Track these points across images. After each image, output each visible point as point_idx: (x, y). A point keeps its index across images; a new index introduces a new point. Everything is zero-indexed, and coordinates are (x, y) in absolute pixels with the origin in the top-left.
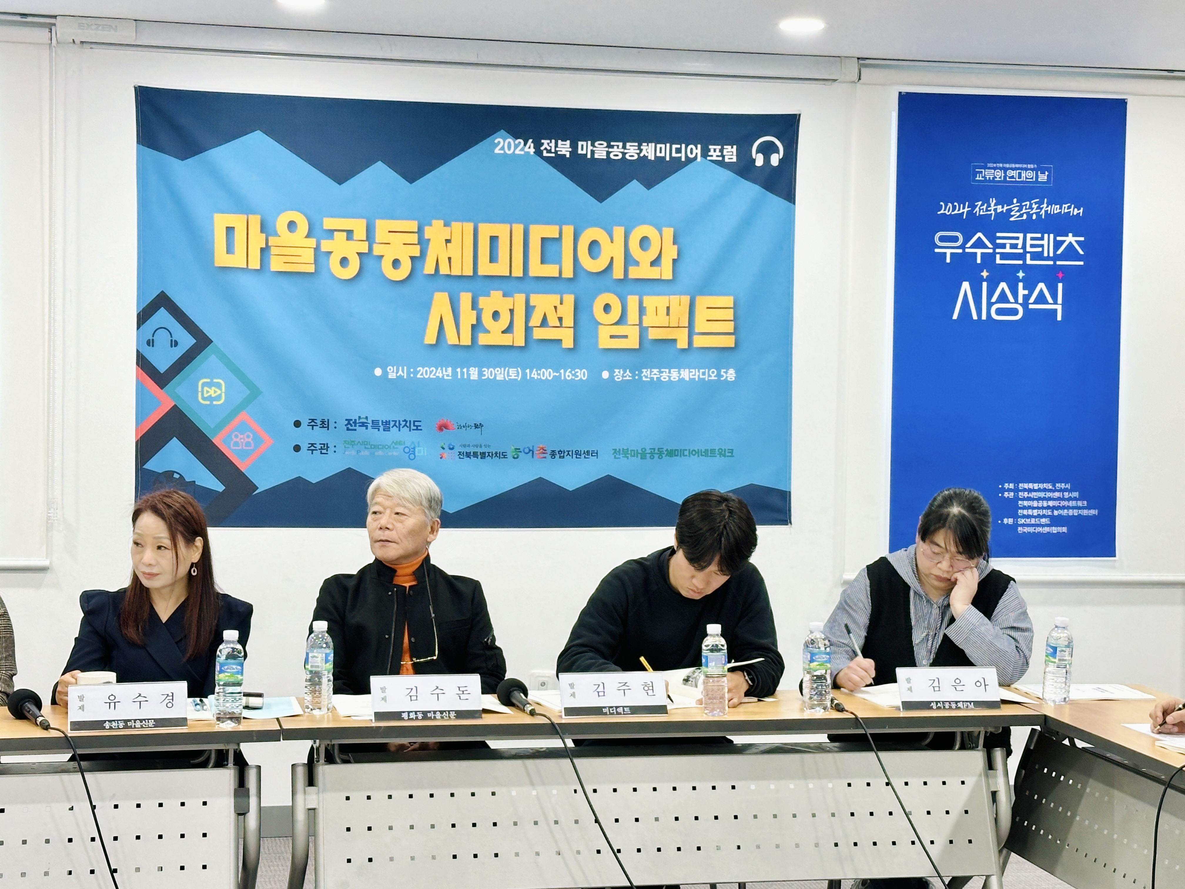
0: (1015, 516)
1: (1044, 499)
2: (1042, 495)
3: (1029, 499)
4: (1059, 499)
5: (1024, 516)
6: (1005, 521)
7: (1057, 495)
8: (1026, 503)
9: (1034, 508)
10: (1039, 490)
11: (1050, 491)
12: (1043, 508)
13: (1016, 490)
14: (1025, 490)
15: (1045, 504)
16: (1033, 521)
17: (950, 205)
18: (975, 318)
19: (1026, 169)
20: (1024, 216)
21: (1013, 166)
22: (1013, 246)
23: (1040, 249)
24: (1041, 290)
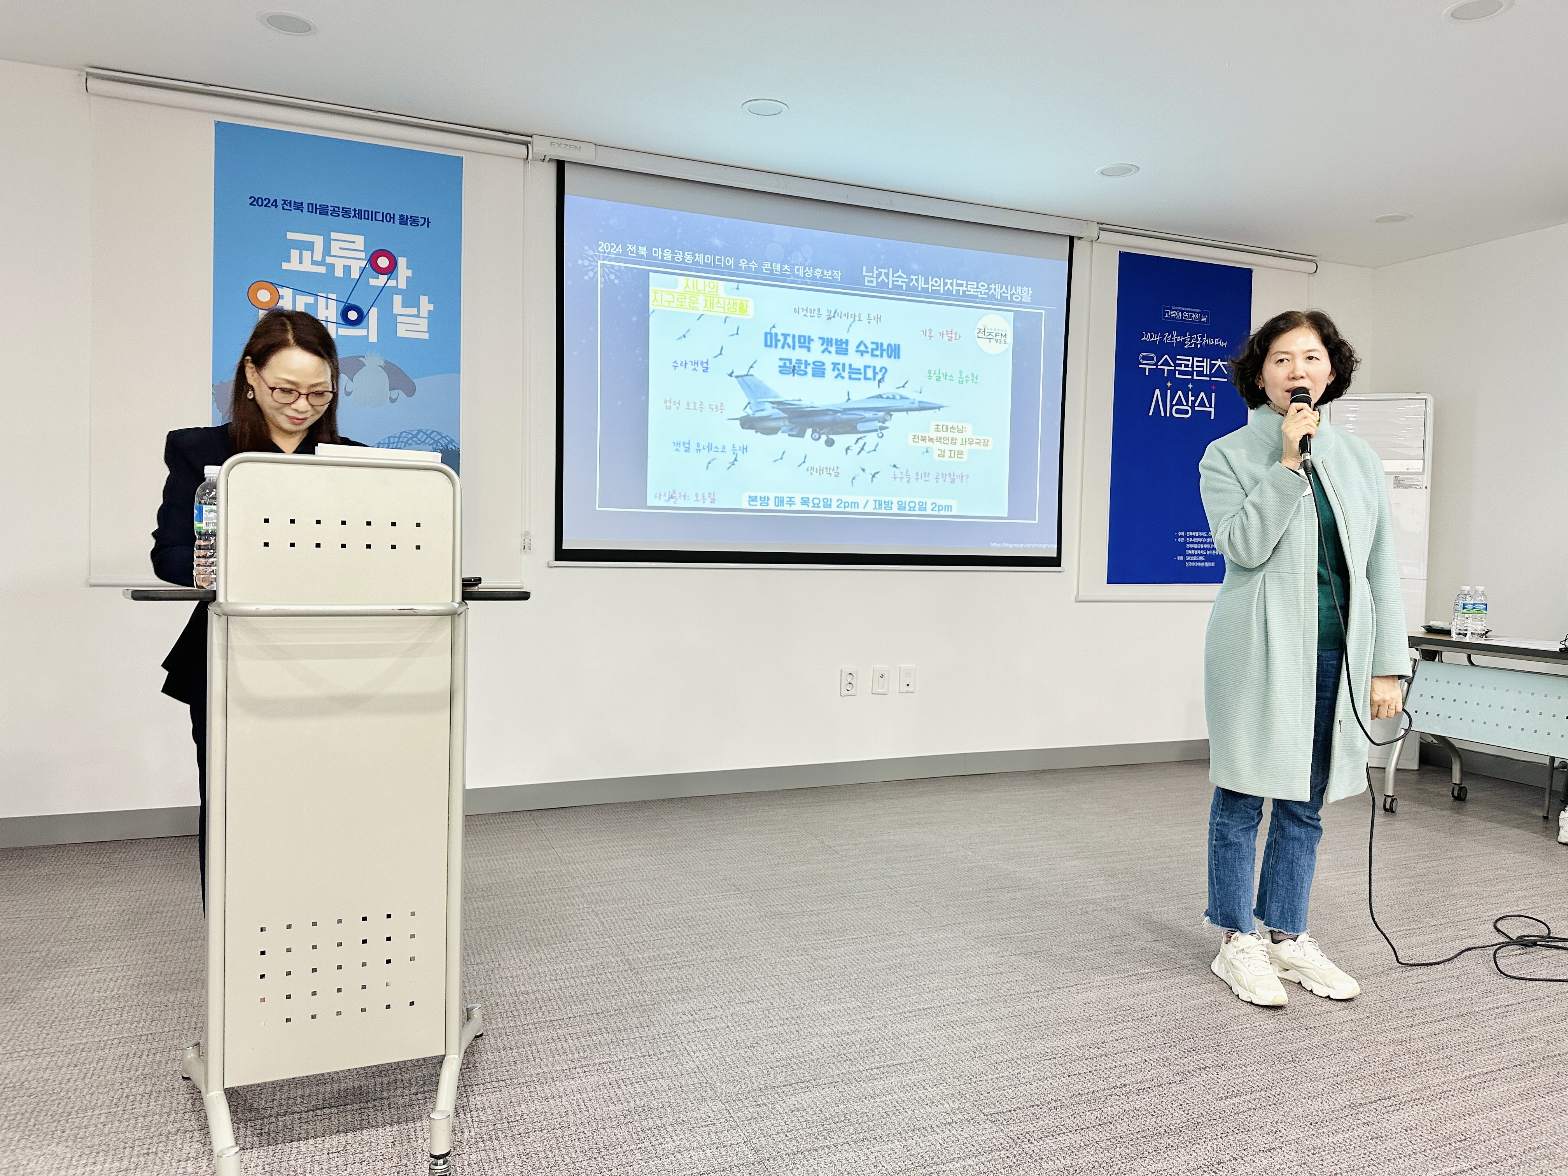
0: (1185, 555)
1: (1202, 543)
2: (1200, 540)
3: (1193, 543)
5: (1190, 555)
6: (1179, 558)
8: (1191, 546)
9: (1196, 549)
10: (1199, 537)
11: (1205, 537)
12: (1201, 549)
13: (1185, 537)
14: (1190, 537)
15: (1202, 546)
16: (1195, 558)
17: (1149, 334)
18: (1163, 415)
19: (1194, 312)
20: (1193, 345)
21: (1187, 309)
22: (1187, 366)
23: (1202, 369)
24: (1202, 397)
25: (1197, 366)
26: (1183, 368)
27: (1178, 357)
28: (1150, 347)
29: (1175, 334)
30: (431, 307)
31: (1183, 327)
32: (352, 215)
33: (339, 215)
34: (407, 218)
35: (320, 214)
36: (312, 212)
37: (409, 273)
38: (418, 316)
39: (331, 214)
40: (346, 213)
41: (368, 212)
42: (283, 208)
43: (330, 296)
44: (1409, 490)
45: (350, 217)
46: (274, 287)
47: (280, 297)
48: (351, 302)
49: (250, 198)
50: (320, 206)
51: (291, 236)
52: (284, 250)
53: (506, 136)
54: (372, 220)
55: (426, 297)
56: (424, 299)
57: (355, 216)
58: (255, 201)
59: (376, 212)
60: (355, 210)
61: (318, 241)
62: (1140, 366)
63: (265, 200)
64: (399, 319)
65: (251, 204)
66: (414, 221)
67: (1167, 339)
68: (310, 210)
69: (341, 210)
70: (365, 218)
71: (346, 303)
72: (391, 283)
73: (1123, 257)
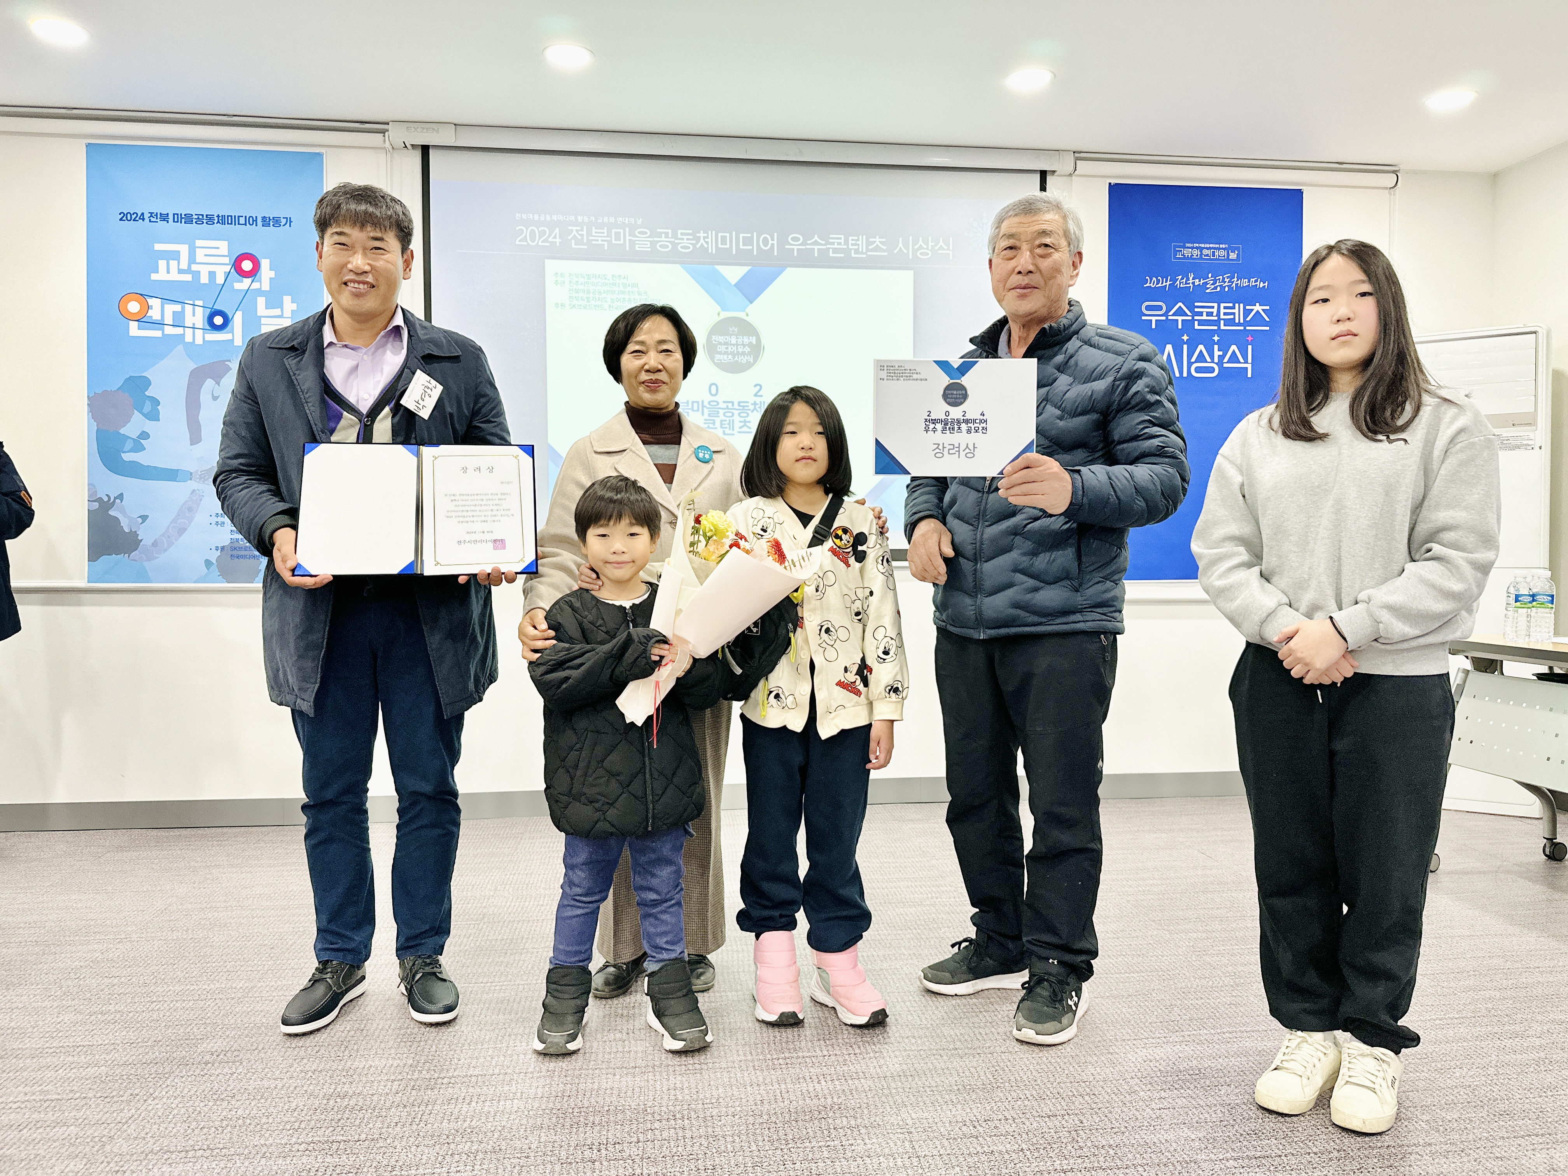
17: (1154, 279)
19: (1218, 248)
20: (1219, 289)
21: (1208, 246)
22: (1209, 314)
23: (1232, 317)
24: (1234, 351)
25: (1225, 314)
26: (1204, 317)
27: (1196, 304)
28: (1157, 294)
29: (1191, 276)
30: (294, 307)
31: (1203, 268)
32: (216, 222)
33: (203, 223)
34: (270, 220)
35: (186, 223)
36: (178, 222)
37: (272, 274)
38: (281, 316)
39: (198, 222)
40: (210, 219)
41: (231, 216)
42: (150, 221)
43: (197, 303)
44: (1518, 452)
45: (214, 223)
46: (142, 297)
47: (149, 307)
48: (218, 307)
49: (120, 213)
50: (185, 215)
51: (158, 247)
52: (152, 260)
53: (361, 126)
54: (235, 224)
55: (290, 297)
56: (287, 300)
57: (218, 222)
58: (125, 217)
59: (239, 217)
60: (218, 216)
61: (184, 249)
62: (1144, 318)
63: (133, 214)
64: (263, 320)
65: (121, 220)
66: (277, 222)
67: (1180, 282)
68: (176, 220)
69: (205, 218)
70: (228, 224)
71: (212, 308)
72: (256, 285)
73: (1114, 189)
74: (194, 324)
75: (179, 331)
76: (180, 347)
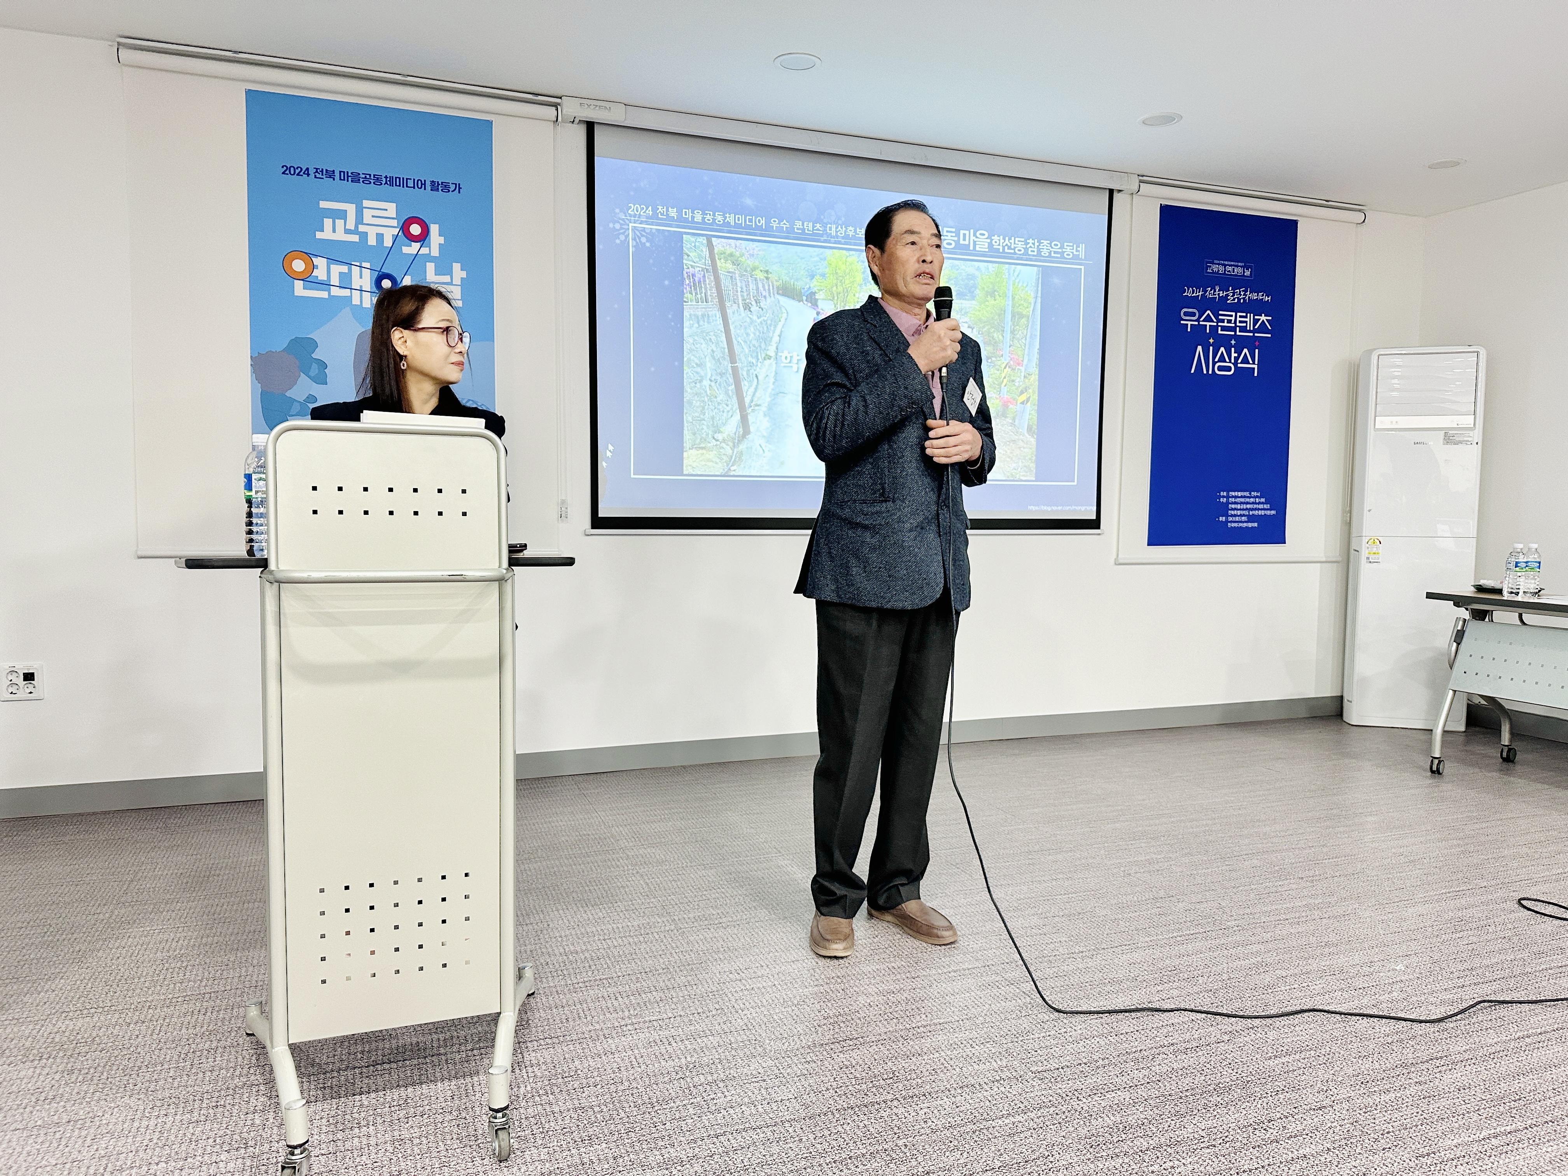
0: (1227, 516)
1: (1244, 503)
2: (1242, 500)
3: (1235, 503)
4: (1253, 503)
5: (1232, 516)
6: (1221, 519)
7: (1252, 500)
8: (1233, 506)
9: (1238, 509)
10: (1241, 497)
11: (1248, 497)
12: (1243, 510)
13: (1228, 497)
14: (1233, 497)
15: (1245, 506)
16: (1237, 519)
17: (1190, 289)
18: (1205, 372)
19: (1237, 266)
20: (1236, 301)
21: (1230, 263)
22: (1229, 321)
23: (1245, 324)
24: (1246, 353)
25: (1240, 322)
26: (1225, 324)
27: (1220, 312)
28: (1192, 302)
29: (1217, 288)
30: (464, 274)
31: (1226, 282)
32: (384, 182)
33: (370, 183)
34: (438, 184)
35: (352, 181)
36: (344, 180)
37: (442, 240)
38: (451, 283)
39: (363, 182)
40: (378, 180)
41: (400, 178)
42: (315, 177)
43: (364, 265)
44: (1460, 446)
45: (381, 184)
46: (307, 256)
47: (314, 267)
48: (384, 270)
49: (283, 167)
50: (352, 173)
51: (323, 204)
52: (317, 219)
53: (535, 98)
54: (403, 187)
55: (459, 266)
56: (456, 267)
57: (386, 183)
58: (287, 170)
59: (407, 179)
60: (386, 177)
61: (351, 209)
62: (1182, 322)
63: (297, 168)
65: (283, 173)
66: (446, 187)
67: (1210, 294)
68: (342, 178)
69: (372, 177)
70: (396, 185)
71: (380, 271)
72: (424, 251)
73: (1166, 211)
74: (361, 286)
75: (346, 293)
76: (348, 309)
